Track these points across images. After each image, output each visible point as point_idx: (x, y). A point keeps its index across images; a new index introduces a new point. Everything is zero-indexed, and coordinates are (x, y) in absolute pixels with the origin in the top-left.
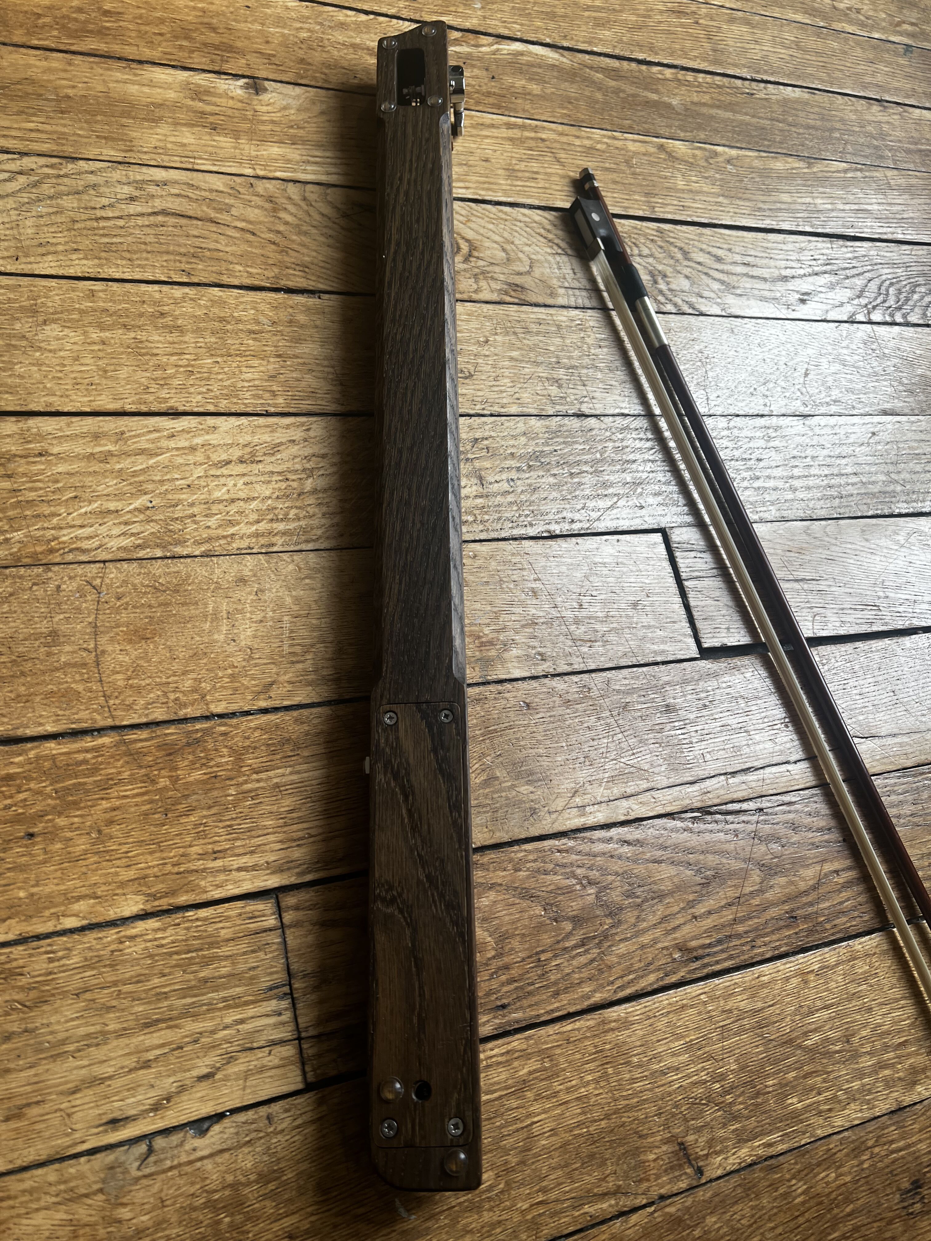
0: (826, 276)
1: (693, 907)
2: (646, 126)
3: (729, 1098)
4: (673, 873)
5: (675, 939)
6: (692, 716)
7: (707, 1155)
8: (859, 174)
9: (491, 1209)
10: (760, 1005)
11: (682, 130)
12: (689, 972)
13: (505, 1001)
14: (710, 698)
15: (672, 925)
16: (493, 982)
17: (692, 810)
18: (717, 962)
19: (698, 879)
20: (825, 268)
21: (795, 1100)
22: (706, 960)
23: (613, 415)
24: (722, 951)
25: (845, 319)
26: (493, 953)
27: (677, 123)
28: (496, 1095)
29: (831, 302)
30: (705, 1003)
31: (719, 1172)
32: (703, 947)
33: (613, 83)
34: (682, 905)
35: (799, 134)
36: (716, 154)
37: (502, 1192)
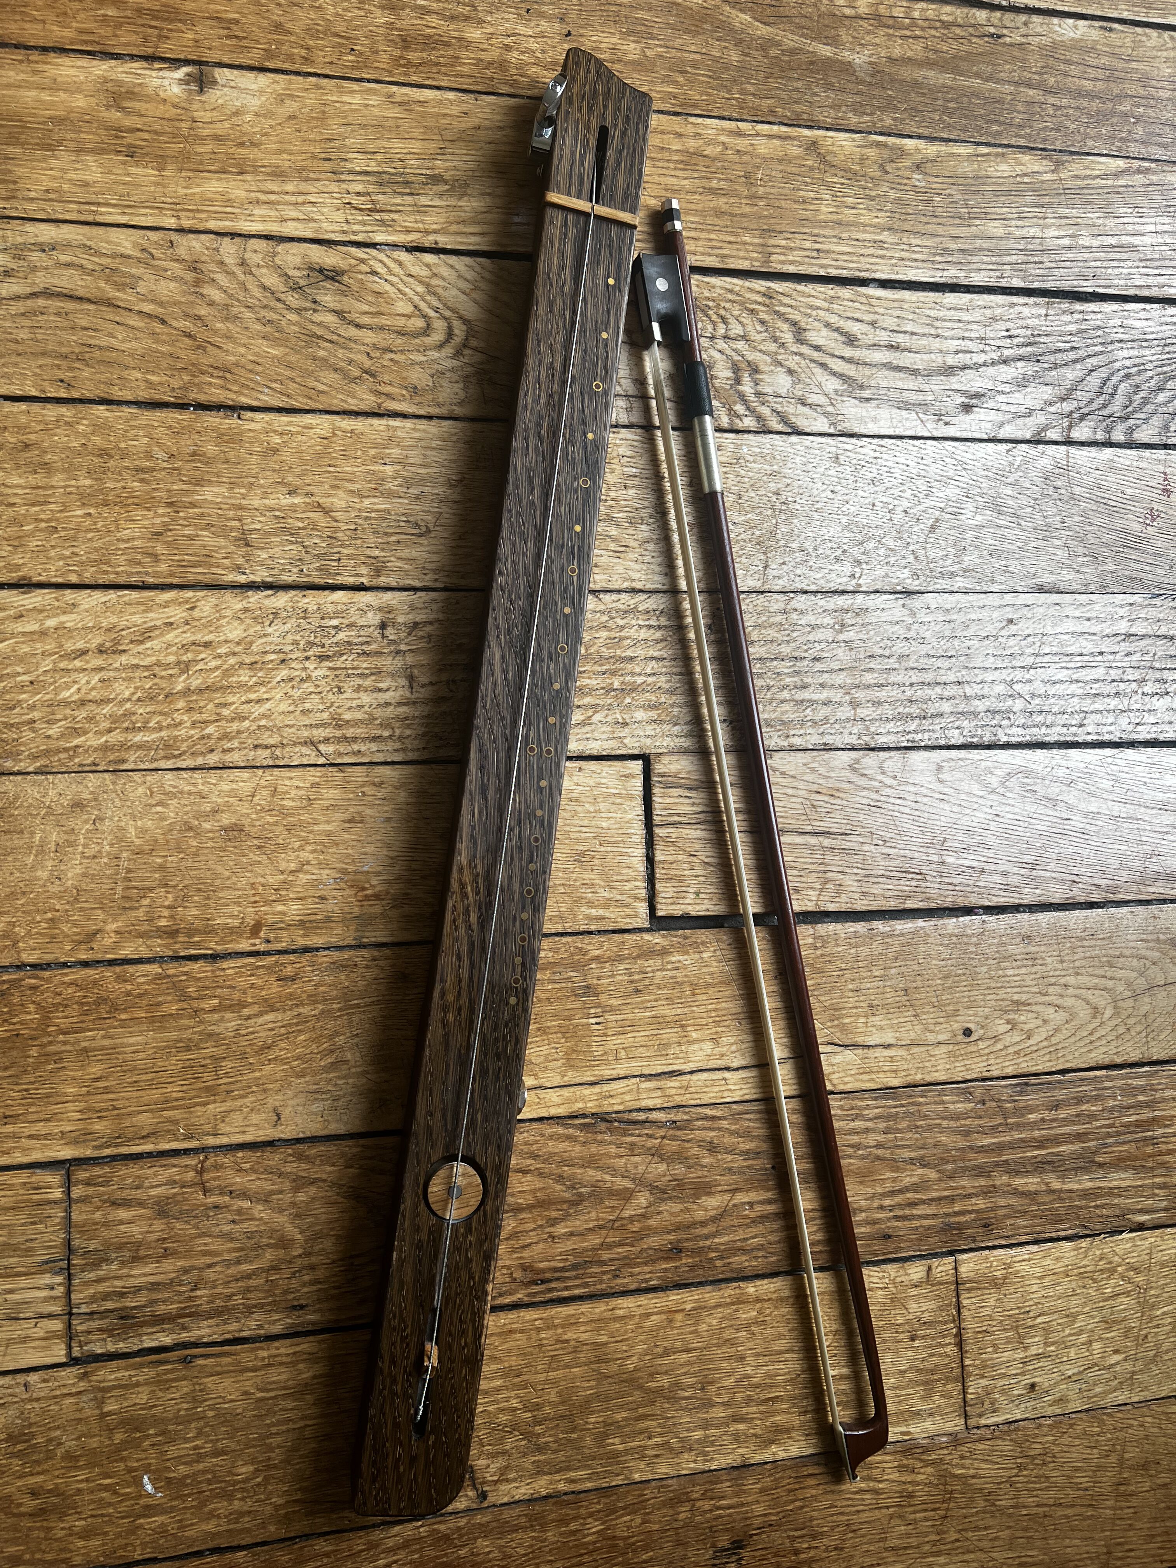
0: (1020, 364)
1: (553, 1225)
2: (797, 108)
3: (538, 1429)
4: (539, 1185)
5: (521, 1258)
6: (615, 1002)
7: (496, 1482)
8: (1140, 179)
9: (243, 1499)
10: (604, 1339)
11: (855, 112)
12: (529, 1295)
13: (303, 1302)
14: (647, 982)
15: (522, 1243)
16: (294, 1281)
17: (584, 1116)
18: (566, 1288)
19: (567, 1195)
20: (1021, 351)
21: (617, 1441)
22: (553, 1285)
23: (619, 591)
24: (576, 1277)
25: (1028, 436)
26: (300, 1251)
27: (850, 99)
28: (272, 1394)
29: (1013, 408)
30: (539, 1330)
31: (506, 1500)
32: (555, 1270)
33: (764, 30)
34: (540, 1223)
35: (1059, 108)
36: (902, 153)
37: (258, 1485)
